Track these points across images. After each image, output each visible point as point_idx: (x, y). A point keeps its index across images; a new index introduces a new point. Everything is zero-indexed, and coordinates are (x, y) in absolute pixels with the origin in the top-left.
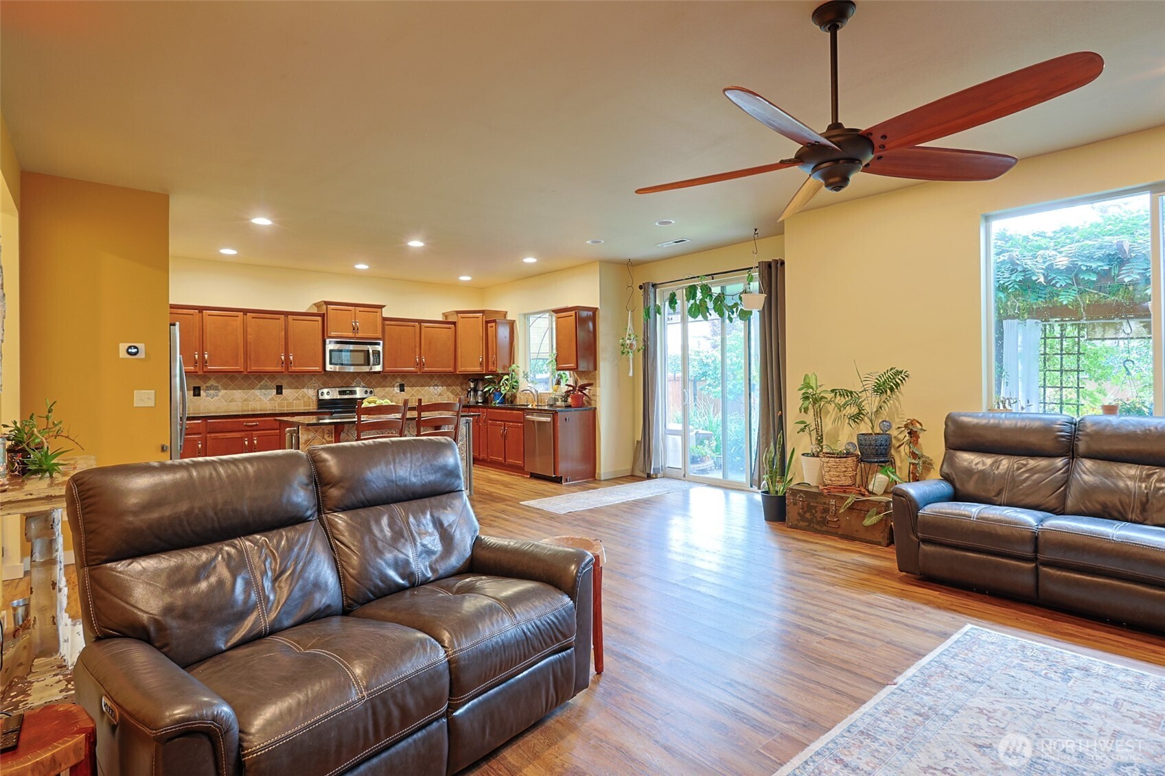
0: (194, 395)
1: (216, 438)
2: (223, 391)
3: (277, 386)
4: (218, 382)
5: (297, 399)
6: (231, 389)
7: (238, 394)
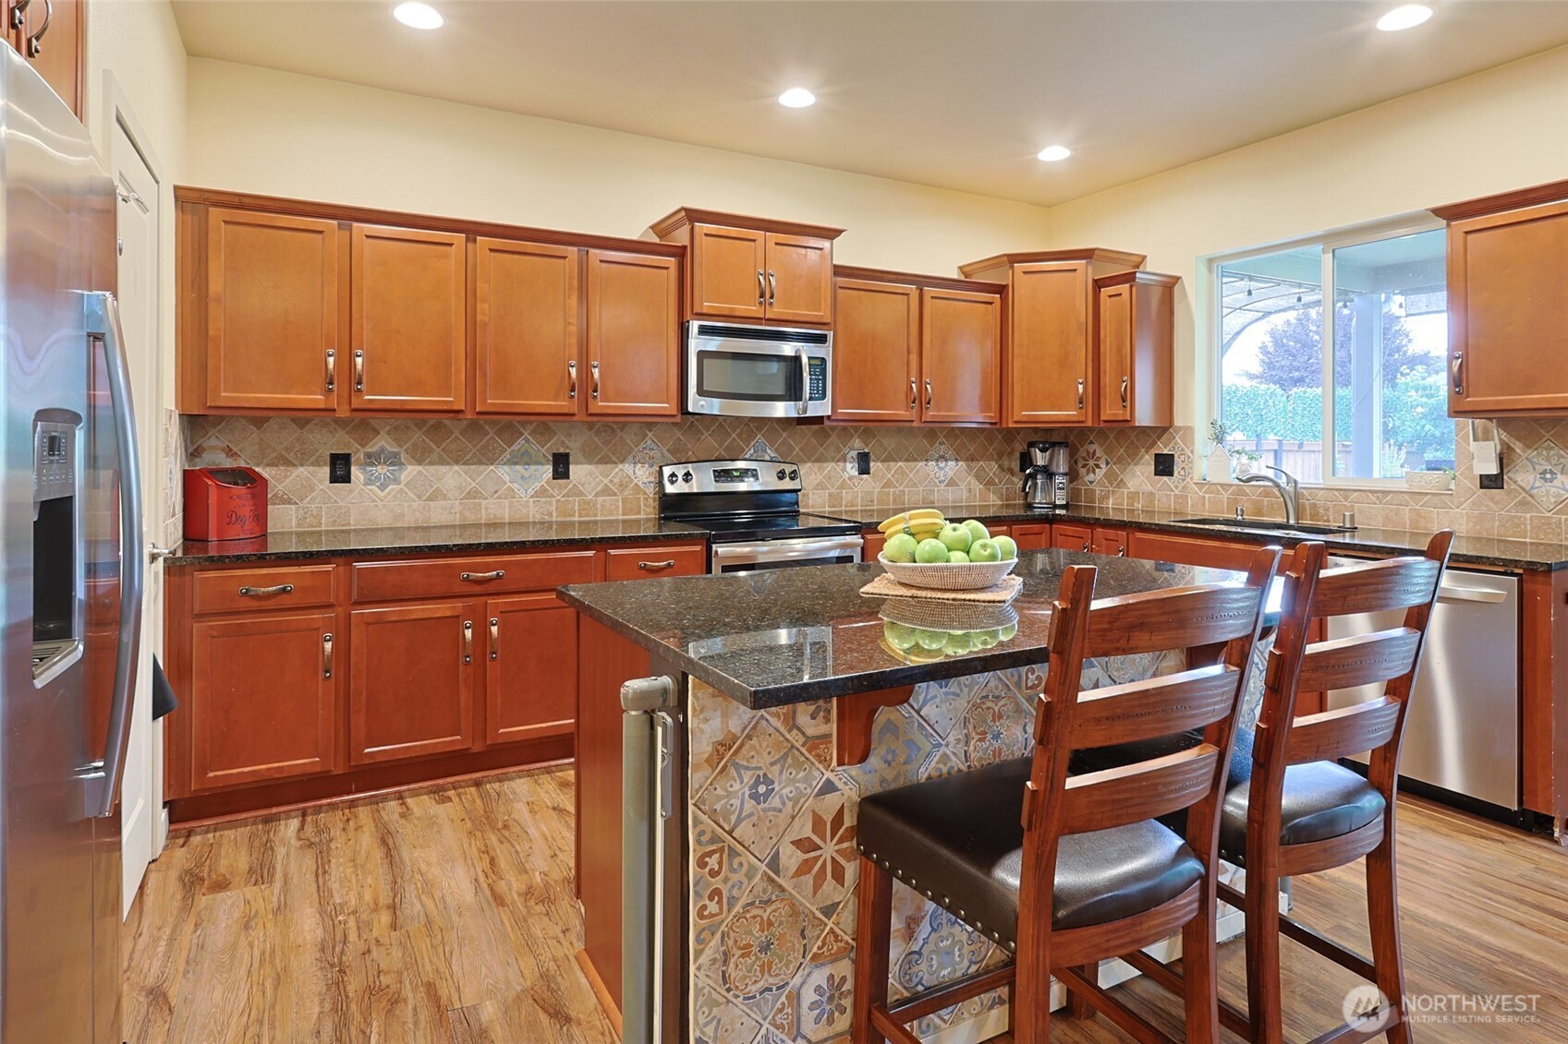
0: (334, 479)
1: (379, 620)
2: (410, 467)
3: (555, 456)
4: (399, 443)
5: (606, 491)
6: (431, 463)
7: (452, 477)
